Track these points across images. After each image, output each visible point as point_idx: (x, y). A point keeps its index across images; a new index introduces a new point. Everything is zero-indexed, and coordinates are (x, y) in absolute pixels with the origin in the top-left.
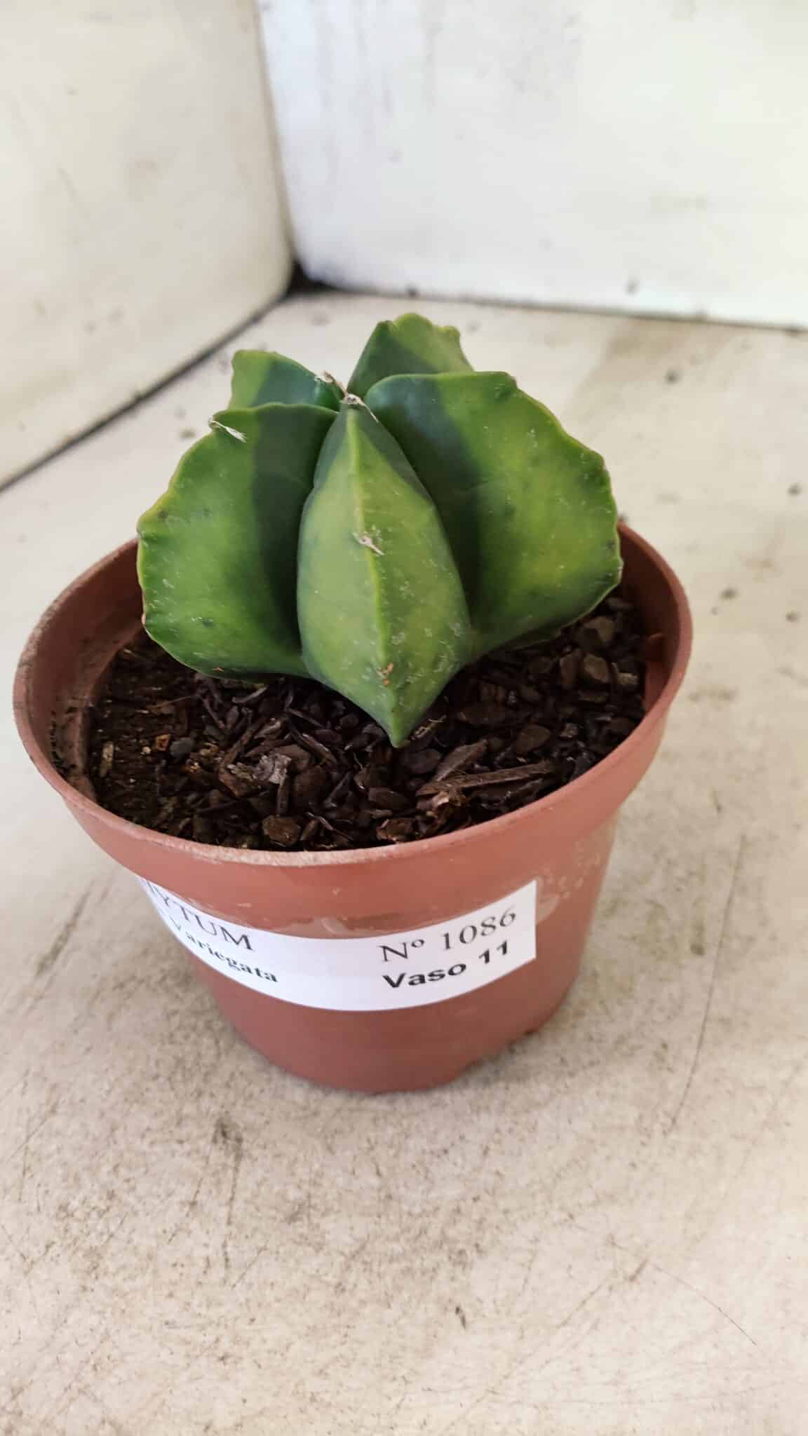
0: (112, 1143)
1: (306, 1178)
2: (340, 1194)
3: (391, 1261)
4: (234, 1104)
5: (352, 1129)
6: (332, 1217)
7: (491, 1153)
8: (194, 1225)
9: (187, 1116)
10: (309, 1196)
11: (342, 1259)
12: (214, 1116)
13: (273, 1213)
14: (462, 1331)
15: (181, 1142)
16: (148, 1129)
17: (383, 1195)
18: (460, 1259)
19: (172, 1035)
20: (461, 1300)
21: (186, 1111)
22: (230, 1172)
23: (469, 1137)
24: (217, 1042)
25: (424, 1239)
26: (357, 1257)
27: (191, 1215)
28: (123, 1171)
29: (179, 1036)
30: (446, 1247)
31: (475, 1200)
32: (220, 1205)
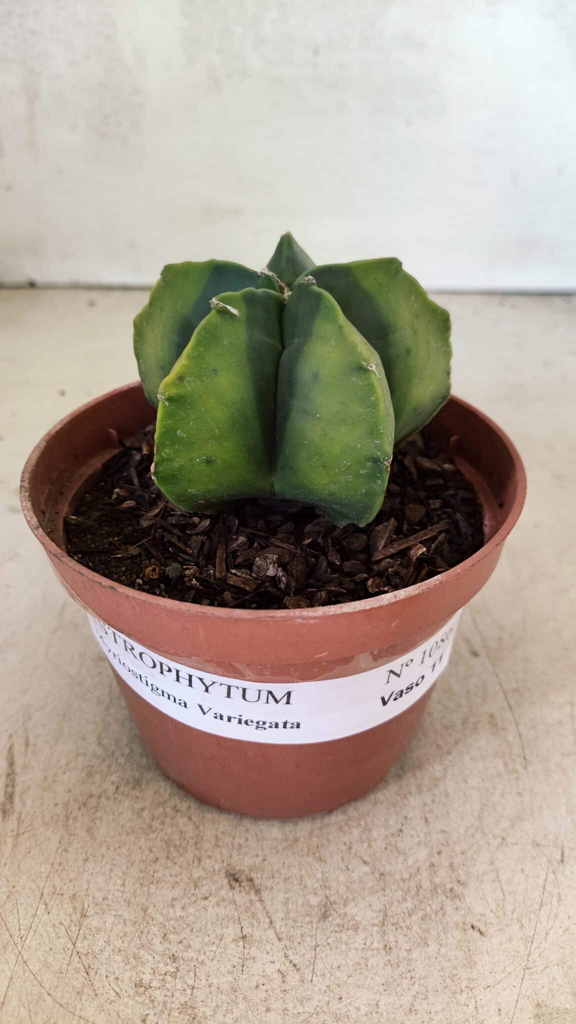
0: (150, 921)
1: (316, 885)
2: (348, 887)
3: (410, 915)
4: (231, 857)
5: (329, 841)
6: (352, 904)
7: (430, 820)
8: (254, 951)
9: (199, 878)
10: (327, 897)
11: (376, 929)
12: (219, 871)
13: (308, 919)
14: (483, 939)
15: (206, 898)
16: (174, 899)
17: (377, 875)
18: (452, 894)
19: (150, 827)
20: (470, 920)
21: (196, 875)
22: (258, 904)
23: (410, 816)
24: (190, 818)
25: (422, 892)
26: (386, 922)
27: (247, 946)
28: (172, 937)
29: (156, 824)
30: (439, 891)
31: (439, 853)
32: (265, 930)
